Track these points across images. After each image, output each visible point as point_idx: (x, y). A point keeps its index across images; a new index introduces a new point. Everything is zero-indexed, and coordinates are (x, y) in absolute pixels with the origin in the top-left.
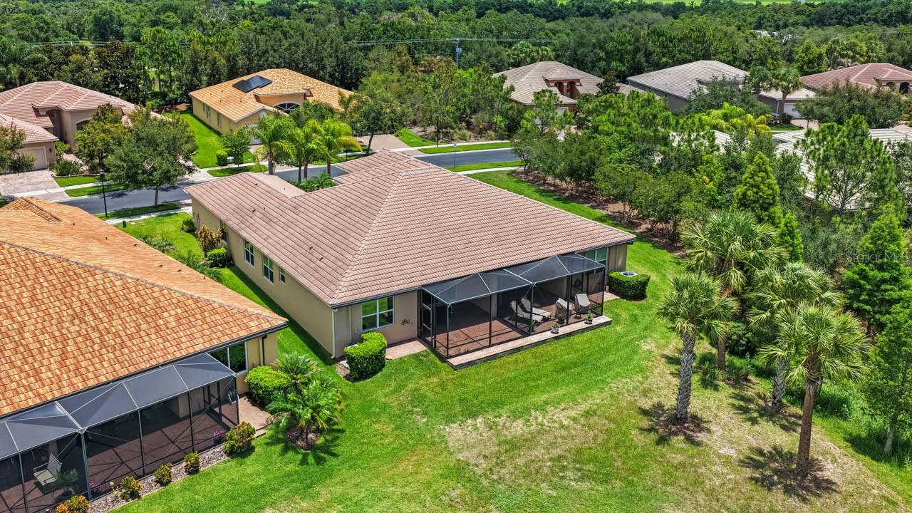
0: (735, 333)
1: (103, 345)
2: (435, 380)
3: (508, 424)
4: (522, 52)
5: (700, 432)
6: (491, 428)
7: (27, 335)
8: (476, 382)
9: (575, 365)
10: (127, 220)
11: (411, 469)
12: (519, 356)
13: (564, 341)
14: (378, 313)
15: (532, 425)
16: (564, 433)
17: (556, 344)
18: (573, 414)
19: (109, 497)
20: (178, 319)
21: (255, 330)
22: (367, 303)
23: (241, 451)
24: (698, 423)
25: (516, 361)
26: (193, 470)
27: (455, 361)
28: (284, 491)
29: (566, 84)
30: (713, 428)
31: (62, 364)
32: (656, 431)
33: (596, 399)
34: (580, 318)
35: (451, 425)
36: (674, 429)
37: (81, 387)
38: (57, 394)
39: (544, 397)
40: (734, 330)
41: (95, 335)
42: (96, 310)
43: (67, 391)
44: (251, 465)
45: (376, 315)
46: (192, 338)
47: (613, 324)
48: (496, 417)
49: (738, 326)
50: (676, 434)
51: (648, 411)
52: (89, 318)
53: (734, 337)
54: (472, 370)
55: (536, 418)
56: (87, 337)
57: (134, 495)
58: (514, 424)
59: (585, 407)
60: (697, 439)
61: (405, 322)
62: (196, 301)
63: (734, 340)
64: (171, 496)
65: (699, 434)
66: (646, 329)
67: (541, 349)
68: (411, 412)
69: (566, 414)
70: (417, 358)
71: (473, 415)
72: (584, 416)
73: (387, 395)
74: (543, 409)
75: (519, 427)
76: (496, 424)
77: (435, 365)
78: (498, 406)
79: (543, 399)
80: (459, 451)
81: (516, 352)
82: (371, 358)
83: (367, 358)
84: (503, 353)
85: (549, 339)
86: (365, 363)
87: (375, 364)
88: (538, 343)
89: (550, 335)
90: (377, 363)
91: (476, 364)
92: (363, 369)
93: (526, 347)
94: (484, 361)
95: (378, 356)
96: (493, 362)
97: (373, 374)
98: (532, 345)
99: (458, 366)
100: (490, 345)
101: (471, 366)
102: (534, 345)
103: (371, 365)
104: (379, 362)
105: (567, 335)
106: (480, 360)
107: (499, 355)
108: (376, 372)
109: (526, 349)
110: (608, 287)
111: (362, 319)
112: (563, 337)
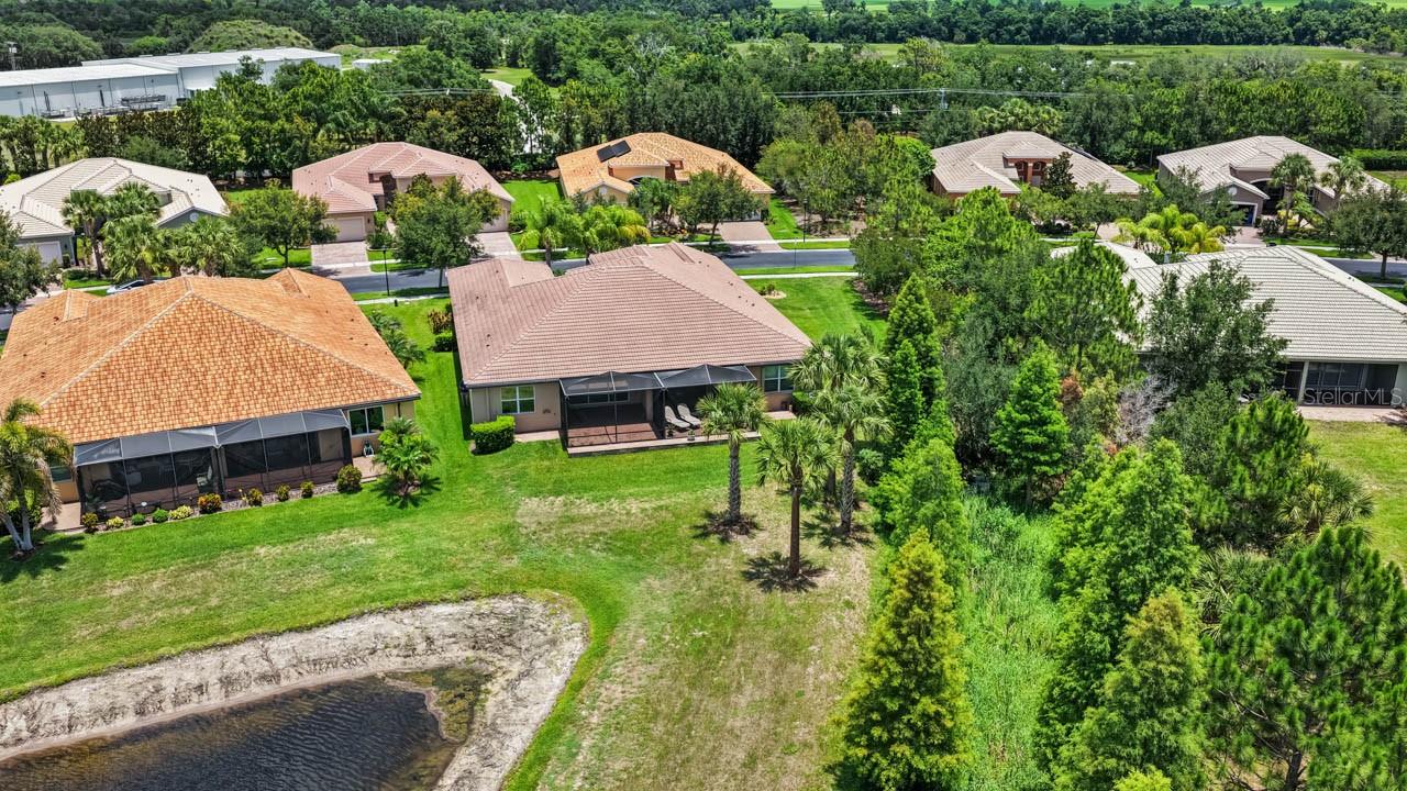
1: (262, 391)
2: (546, 463)
3: (582, 505)
4: (1012, 113)
5: (742, 534)
6: (566, 505)
7: (209, 377)
8: (580, 470)
9: (689, 470)
10: (399, 300)
11: (473, 521)
12: (641, 455)
13: (696, 450)
14: (518, 399)
15: (603, 508)
16: (624, 517)
17: (687, 451)
19: (240, 502)
20: (328, 380)
21: (389, 397)
22: (508, 388)
23: (351, 487)
24: (748, 527)
25: (635, 459)
26: (308, 494)
27: (571, 451)
28: (367, 520)
29: (1031, 165)
30: (761, 534)
31: (226, 401)
32: (705, 528)
33: (679, 498)
35: (533, 498)
36: (721, 528)
37: (234, 419)
38: (215, 421)
39: (634, 490)
41: (258, 384)
42: (266, 365)
43: (224, 420)
44: (353, 499)
45: (516, 401)
46: (333, 395)
48: (577, 498)
50: (717, 533)
52: (259, 371)
54: (586, 460)
55: (611, 504)
56: (252, 384)
57: (257, 503)
58: (588, 506)
59: (663, 502)
60: (733, 540)
61: (546, 411)
62: (350, 368)
64: (282, 509)
65: (740, 537)
67: (666, 453)
68: (506, 484)
69: (641, 505)
70: (544, 443)
71: (558, 494)
72: (655, 509)
73: (495, 468)
74: (623, 498)
75: (590, 509)
76: (572, 503)
77: (556, 452)
78: (586, 490)
79: (631, 491)
80: (522, 516)
81: (641, 452)
82: (491, 436)
83: (487, 435)
84: (625, 450)
85: (681, 445)
86: (485, 439)
87: (497, 442)
88: (667, 446)
89: (684, 441)
90: (500, 442)
91: (594, 456)
92: (483, 445)
93: (652, 448)
94: (603, 455)
95: (500, 436)
96: (611, 457)
97: (496, 451)
98: (660, 447)
99: (574, 454)
100: (617, 442)
101: (588, 457)
102: (663, 447)
103: (491, 442)
104: (502, 441)
105: (703, 443)
106: (598, 453)
107: (621, 451)
108: (499, 450)
109: (652, 450)
110: (791, 407)
111: (501, 403)
112: (699, 446)
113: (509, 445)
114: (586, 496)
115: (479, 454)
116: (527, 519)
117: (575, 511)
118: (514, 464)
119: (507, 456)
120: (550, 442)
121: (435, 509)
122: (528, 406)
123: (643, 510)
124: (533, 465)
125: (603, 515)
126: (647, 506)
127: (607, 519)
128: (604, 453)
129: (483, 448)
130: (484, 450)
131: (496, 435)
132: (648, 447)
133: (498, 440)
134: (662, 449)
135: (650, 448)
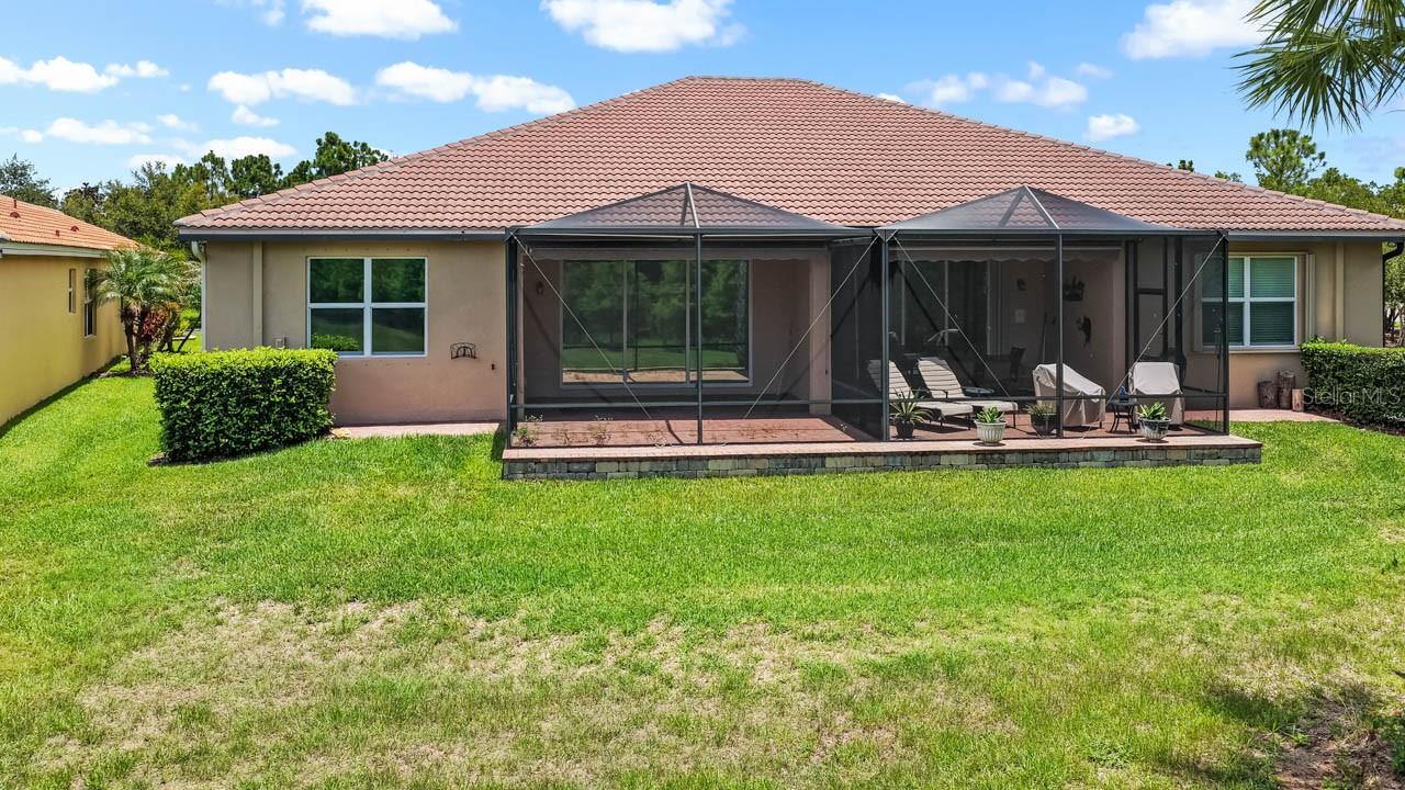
2: (403, 491)
3: (496, 642)
12: (794, 485)
18: (841, 657)
25: (768, 494)
33: (1013, 629)
35: (265, 604)
39: (762, 591)
45: (362, 309)
47: (1265, 463)
48: (478, 613)
51: (1266, 705)
59: (930, 643)
61: (464, 353)
67: (901, 480)
69: (803, 653)
70: (426, 442)
72: (888, 674)
75: (528, 662)
77: (458, 463)
78: (535, 582)
79: (755, 593)
81: (793, 473)
82: (216, 388)
83: (199, 382)
84: (730, 462)
85: (952, 457)
86: (187, 397)
87: (239, 416)
88: (898, 459)
89: (969, 446)
90: (252, 417)
91: (604, 477)
92: (183, 420)
93: (840, 462)
94: (641, 475)
95: (254, 391)
96: (675, 484)
97: (234, 454)
98: (870, 459)
99: (519, 465)
100: (700, 443)
101: (580, 479)
102: (879, 461)
103: (216, 413)
104: (263, 417)
105: (1037, 456)
106: (622, 465)
107: (712, 465)
108: (248, 453)
109: (839, 471)
110: (1297, 395)
111: (309, 312)
112: (1020, 465)
114: (527, 606)
120: (450, 440)
122: (403, 329)
123: (817, 678)
125: (592, 692)
126: (838, 657)
127: (606, 715)
128: (646, 467)
129: (183, 439)
130: (188, 448)
131: (236, 386)
132: (823, 456)
133: (246, 411)
134: (877, 469)
135: (829, 462)
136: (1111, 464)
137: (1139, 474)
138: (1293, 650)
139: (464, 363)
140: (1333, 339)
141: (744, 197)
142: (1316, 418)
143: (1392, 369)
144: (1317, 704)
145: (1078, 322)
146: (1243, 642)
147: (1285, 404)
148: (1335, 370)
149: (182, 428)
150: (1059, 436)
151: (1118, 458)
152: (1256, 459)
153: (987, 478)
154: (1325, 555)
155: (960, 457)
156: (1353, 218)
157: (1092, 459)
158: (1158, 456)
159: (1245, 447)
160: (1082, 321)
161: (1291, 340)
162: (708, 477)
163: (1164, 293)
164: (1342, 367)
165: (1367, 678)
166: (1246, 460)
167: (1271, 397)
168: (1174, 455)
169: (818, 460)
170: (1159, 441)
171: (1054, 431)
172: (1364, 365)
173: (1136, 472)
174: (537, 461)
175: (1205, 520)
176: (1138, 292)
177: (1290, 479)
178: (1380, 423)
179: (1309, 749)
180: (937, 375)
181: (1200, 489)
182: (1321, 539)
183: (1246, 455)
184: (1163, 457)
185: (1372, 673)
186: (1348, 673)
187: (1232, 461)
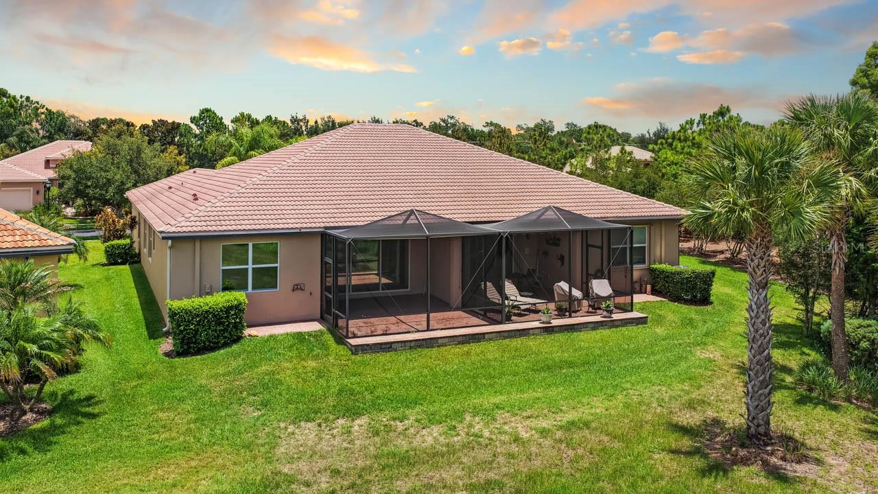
0: (864, 337)
2: (312, 364)
3: (412, 430)
5: (799, 462)
6: (377, 433)
8: (379, 370)
9: (571, 365)
12: (475, 348)
13: (560, 337)
14: (250, 267)
15: (458, 435)
16: (514, 449)
17: (545, 339)
18: (545, 424)
24: (794, 448)
25: (468, 353)
27: (358, 341)
30: (830, 460)
32: (705, 456)
33: (596, 407)
34: (596, 312)
35: (302, 424)
36: (743, 453)
39: (497, 399)
40: (861, 331)
45: (247, 269)
47: (649, 324)
48: (394, 419)
49: (869, 326)
50: (745, 462)
51: (692, 428)
53: (864, 344)
54: (383, 358)
55: (470, 426)
58: (424, 432)
59: (571, 416)
60: (791, 474)
61: (297, 288)
63: (864, 350)
65: (798, 467)
66: (707, 334)
67: (516, 342)
68: (241, 402)
69: (530, 424)
70: (300, 336)
71: (353, 413)
72: (566, 429)
73: (216, 376)
74: (488, 415)
75: (431, 437)
76: (388, 429)
77: (325, 347)
78: (406, 404)
79: (495, 401)
80: (291, 460)
81: (472, 342)
82: (206, 318)
83: (198, 316)
84: (447, 339)
85: (533, 330)
86: (193, 324)
87: (216, 331)
88: (513, 333)
89: (536, 324)
90: (220, 331)
91: (396, 350)
92: (189, 335)
93: (491, 336)
94: (411, 348)
95: (222, 318)
96: (426, 351)
97: (212, 349)
98: (502, 333)
99: (360, 348)
100: (428, 330)
101: (386, 352)
102: (506, 334)
103: (205, 330)
104: (225, 330)
105: (566, 328)
106: (403, 344)
107: (440, 341)
108: (218, 348)
109: (491, 339)
110: (649, 287)
111: (221, 271)
112: (560, 332)
113: (238, 339)
114: (413, 414)
115: (179, 354)
116: (303, 465)
117: (403, 445)
118: (252, 367)
119: (236, 356)
120: (310, 334)
121: (75, 456)
122: (266, 278)
124: (288, 370)
128: (413, 344)
129: (188, 343)
130: (190, 347)
131: (215, 316)
132: (484, 334)
133: (218, 328)
134: (505, 338)
135: (487, 336)
136: (594, 329)
137: (605, 332)
138: (691, 405)
139: (298, 293)
140: (660, 263)
141: (432, 213)
142: (659, 299)
143: (687, 278)
144: (707, 426)
145: (557, 256)
146: (675, 405)
147: (643, 291)
148: (665, 278)
149: (188, 338)
150: (570, 316)
151: (596, 326)
152: (645, 323)
153: (549, 338)
154: (683, 365)
155: (536, 330)
156: (667, 209)
157: (587, 327)
158: (611, 324)
159: (642, 318)
160: (560, 256)
161: (644, 263)
162: (438, 346)
163: (602, 248)
164: (668, 277)
165: (716, 414)
166: (642, 324)
167: (638, 288)
168: (616, 323)
169: (482, 336)
170: (611, 317)
171: (567, 314)
172: (677, 276)
173: (603, 331)
174: (367, 345)
175: (636, 352)
176: (588, 246)
177: (659, 331)
178: (682, 300)
179: (710, 441)
180: (510, 289)
181: (630, 338)
182: (681, 358)
183: (641, 321)
184: (614, 324)
185: (717, 412)
186: (711, 413)
187: (637, 324)
